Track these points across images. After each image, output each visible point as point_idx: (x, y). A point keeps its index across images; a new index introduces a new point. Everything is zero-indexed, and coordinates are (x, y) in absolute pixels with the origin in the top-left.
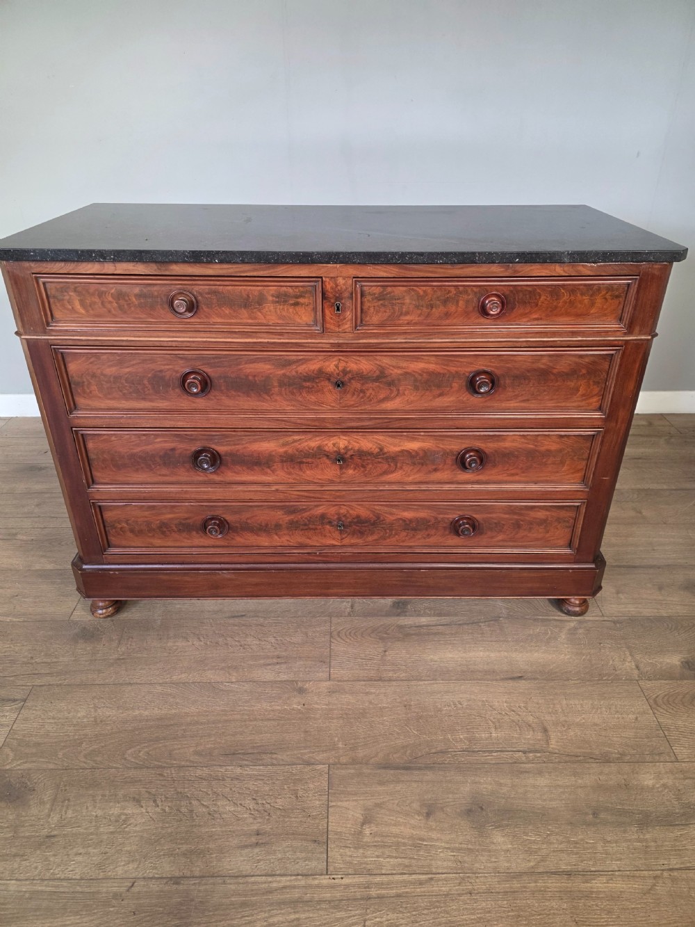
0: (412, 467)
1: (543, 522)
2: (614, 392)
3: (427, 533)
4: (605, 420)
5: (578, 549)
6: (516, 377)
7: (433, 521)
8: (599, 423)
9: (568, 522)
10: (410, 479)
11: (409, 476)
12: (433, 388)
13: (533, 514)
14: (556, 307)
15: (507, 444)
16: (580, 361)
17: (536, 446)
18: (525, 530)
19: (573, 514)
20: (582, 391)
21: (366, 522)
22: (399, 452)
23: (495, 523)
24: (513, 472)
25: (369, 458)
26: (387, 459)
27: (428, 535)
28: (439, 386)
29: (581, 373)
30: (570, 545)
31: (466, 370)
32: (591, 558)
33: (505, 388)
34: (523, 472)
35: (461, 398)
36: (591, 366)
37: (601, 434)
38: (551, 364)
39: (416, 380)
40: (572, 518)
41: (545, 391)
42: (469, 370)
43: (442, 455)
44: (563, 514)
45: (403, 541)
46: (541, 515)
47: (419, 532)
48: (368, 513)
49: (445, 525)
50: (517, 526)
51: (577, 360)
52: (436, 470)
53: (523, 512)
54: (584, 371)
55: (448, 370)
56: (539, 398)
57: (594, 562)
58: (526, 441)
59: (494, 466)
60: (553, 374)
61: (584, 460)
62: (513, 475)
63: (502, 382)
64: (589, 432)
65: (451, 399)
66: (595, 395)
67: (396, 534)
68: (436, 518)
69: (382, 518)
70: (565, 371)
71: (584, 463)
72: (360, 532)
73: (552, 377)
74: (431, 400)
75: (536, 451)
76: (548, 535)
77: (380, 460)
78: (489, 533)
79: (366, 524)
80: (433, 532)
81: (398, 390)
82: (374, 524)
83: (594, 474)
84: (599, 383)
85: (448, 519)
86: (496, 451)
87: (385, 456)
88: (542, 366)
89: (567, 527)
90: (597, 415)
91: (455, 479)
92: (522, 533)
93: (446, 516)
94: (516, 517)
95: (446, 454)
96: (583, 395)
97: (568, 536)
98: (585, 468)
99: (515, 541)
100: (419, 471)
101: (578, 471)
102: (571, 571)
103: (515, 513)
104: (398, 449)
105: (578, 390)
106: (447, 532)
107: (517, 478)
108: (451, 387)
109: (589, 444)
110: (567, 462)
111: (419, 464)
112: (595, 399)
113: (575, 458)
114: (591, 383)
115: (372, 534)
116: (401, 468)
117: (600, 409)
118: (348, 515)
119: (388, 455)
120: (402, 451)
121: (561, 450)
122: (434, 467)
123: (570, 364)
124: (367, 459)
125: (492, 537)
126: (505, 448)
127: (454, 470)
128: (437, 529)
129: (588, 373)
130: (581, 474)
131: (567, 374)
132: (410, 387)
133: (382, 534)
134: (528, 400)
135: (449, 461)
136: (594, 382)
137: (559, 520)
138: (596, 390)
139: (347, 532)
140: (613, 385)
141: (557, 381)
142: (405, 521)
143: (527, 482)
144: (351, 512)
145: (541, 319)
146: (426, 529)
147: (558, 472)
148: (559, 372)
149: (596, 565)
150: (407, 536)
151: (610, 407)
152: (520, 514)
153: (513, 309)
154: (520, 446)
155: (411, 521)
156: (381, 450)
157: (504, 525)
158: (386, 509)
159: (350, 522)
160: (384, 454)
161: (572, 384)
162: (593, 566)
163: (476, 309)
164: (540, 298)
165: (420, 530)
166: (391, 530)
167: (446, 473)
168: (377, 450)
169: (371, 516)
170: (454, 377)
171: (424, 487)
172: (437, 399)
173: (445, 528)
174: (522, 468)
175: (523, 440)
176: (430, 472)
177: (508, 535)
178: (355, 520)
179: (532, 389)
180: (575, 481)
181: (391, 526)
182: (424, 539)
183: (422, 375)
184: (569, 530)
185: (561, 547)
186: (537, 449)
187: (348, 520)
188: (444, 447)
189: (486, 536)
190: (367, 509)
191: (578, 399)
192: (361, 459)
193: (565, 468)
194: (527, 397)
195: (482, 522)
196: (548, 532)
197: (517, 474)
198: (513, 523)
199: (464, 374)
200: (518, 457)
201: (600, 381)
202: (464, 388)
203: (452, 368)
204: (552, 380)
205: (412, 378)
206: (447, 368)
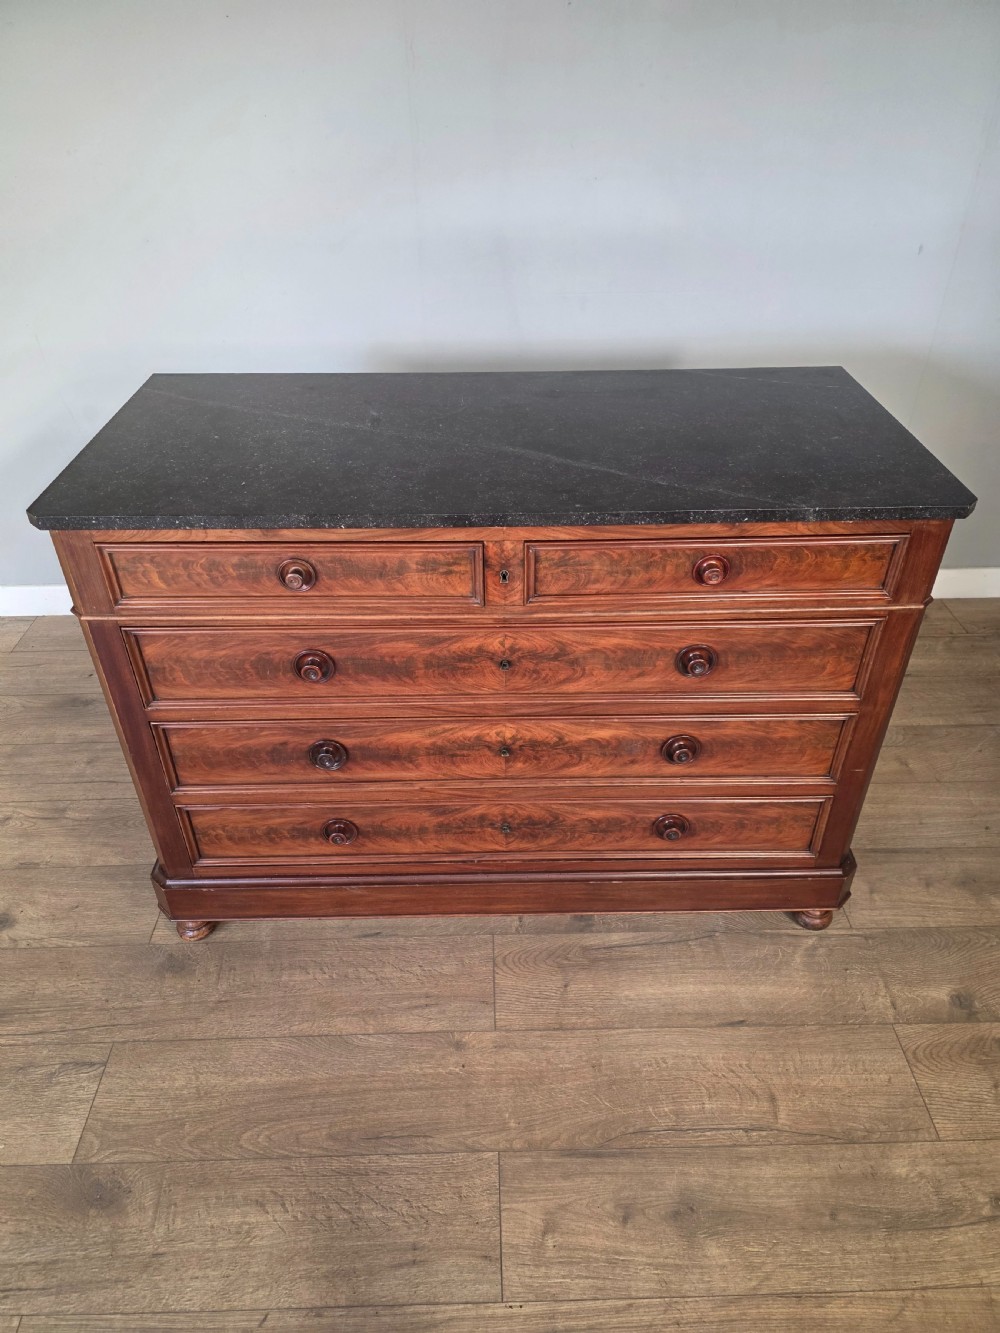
0: (601, 759)
1: (775, 820)
2: (872, 670)
3: (620, 835)
4: (860, 703)
5: (820, 853)
6: (742, 653)
7: (629, 821)
8: (852, 707)
9: (808, 820)
10: (599, 773)
11: (597, 769)
12: (631, 667)
13: (761, 812)
14: (797, 571)
15: (728, 731)
16: (828, 634)
17: (767, 733)
18: (750, 830)
19: (814, 812)
20: (829, 669)
21: (540, 823)
22: (585, 741)
23: (711, 823)
24: (735, 763)
25: (544, 748)
26: (568, 749)
28: (638, 665)
29: (829, 648)
30: (809, 848)
31: (675, 646)
32: (839, 864)
33: (726, 666)
34: (750, 764)
35: (668, 678)
36: (842, 641)
37: (854, 720)
38: (788, 638)
39: (607, 658)
40: (813, 817)
41: (780, 669)
42: (680, 645)
43: (642, 745)
44: (802, 811)
45: (588, 845)
46: (772, 813)
47: (610, 834)
48: (543, 812)
49: (644, 826)
50: (741, 825)
51: (824, 632)
52: (633, 762)
53: (748, 810)
54: (833, 646)
55: (651, 646)
56: (772, 677)
57: (841, 868)
58: (754, 728)
59: (711, 757)
60: (791, 649)
61: (830, 748)
62: (735, 767)
63: (723, 660)
64: (839, 717)
65: (654, 679)
66: (847, 673)
67: (580, 837)
68: (633, 818)
69: (561, 819)
70: (808, 645)
71: (831, 751)
72: (531, 835)
73: (790, 653)
74: (627, 682)
75: (768, 739)
76: (781, 836)
77: (559, 751)
78: (704, 835)
79: (540, 826)
80: (628, 834)
81: (584, 670)
82: (550, 825)
83: (843, 765)
84: (852, 659)
85: (649, 818)
86: (714, 739)
87: (566, 746)
88: (778, 641)
89: (806, 826)
90: (849, 697)
91: (659, 772)
92: (746, 834)
93: (647, 816)
94: (739, 816)
95: (646, 742)
96: (831, 673)
97: (808, 836)
98: (831, 758)
99: (738, 843)
100: (611, 763)
101: (822, 761)
102: (810, 879)
103: (738, 812)
104: (582, 738)
105: (824, 668)
106: (648, 834)
107: (741, 771)
108: (655, 666)
109: (837, 732)
110: (808, 752)
111: (611, 755)
112: (846, 679)
113: (819, 747)
114: (842, 659)
115: (549, 836)
116: (587, 760)
117: (853, 690)
118: (516, 816)
119: (569, 745)
120: (589, 740)
121: (800, 738)
122: (630, 758)
123: (814, 638)
124: (542, 751)
125: (707, 839)
126: (726, 736)
127: (657, 762)
128: (634, 830)
129: (839, 647)
130: (826, 765)
131: (810, 649)
132: (599, 666)
133: (561, 837)
134: (757, 681)
135: (652, 750)
136: (846, 657)
137: (795, 818)
138: (849, 667)
139: (514, 836)
140: (871, 664)
141: (796, 657)
142: (591, 821)
143: (755, 776)
144: (520, 812)
145: (776, 585)
146: (620, 831)
147: (795, 763)
148: (800, 647)
149: (843, 872)
150: (594, 839)
151: (867, 687)
152: (746, 813)
153: (739, 574)
154: (747, 734)
155: (600, 821)
156: (561, 739)
157: (723, 824)
158: (566, 807)
159: (518, 824)
160: (564, 744)
161: (816, 661)
162: (839, 873)
163: (689, 574)
164: (776, 561)
165: (611, 832)
166: (573, 832)
167: (647, 765)
168: (555, 739)
169: (547, 816)
170: (658, 654)
171: (616, 782)
172: (635, 680)
173: (645, 829)
174: (748, 759)
175: (750, 727)
176: (625, 764)
177: (728, 836)
178: (526, 822)
179: (763, 667)
180: (817, 773)
181: (573, 828)
182: (617, 841)
183: (615, 652)
184: (809, 829)
185: (797, 850)
186: (768, 736)
187: (516, 821)
188: (644, 735)
189: (699, 838)
190: (542, 808)
191: (826, 678)
192: (533, 750)
193: (805, 758)
194: (756, 677)
195: (694, 822)
196: (780, 832)
197: (741, 766)
198: (735, 823)
199: (672, 650)
200: (742, 746)
201: (854, 658)
202: (672, 666)
203: (656, 644)
204: (790, 657)
205: (603, 656)
206: (651, 644)
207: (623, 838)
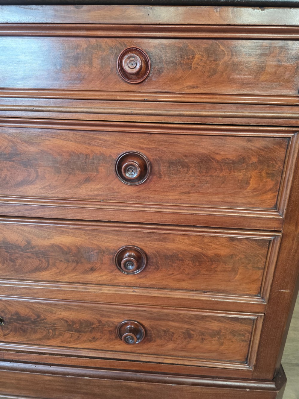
0: (66, 265)
1: (217, 333)
2: (292, 187)
3: (92, 336)
4: (283, 222)
5: (255, 366)
6: (172, 163)
7: (97, 324)
8: (274, 225)
9: (243, 335)
10: (66, 278)
11: (64, 274)
12: (77, 172)
13: (203, 325)
14: (215, 71)
15: (170, 244)
16: (249, 145)
17: (202, 248)
18: (196, 340)
19: (249, 328)
20: (253, 184)
21: (27, 320)
22: (49, 246)
23: (164, 331)
24: (178, 277)
25: (17, 251)
26: (36, 254)
27: (94, 338)
28: (83, 170)
29: (251, 162)
30: (246, 360)
31: (112, 151)
32: (270, 376)
33: (160, 176)
34: (190, 278)
35: (111, 186)
36: (262, 153)
37: (279, 240)
40: (249, 332)
41: (207, 182)
42: (115, 151)
43: (98, 253)
44: (238, 327)
45: (68, 342)
46: (215, 326)
47: (83, 334)
48: (28, 310)
49: (110, 329)
50: (188, 335)
52: (92, 270)
53: (192, 321)
54: (254, 159)
55: (91, 150)
56: (202, 190)
57: (273, 380)
58: (191, 243)
59: (157, 269)
60: (217, 162)
61: (259, 268)
62: (179, 280)
63: (156, 168)
64: (265, 236)
65: (99, 186)
66: (269, 190)
67: (60, 334)
68: (100, 322)
69: (42, 317)
70: (231, 158)
71: (260, 272)
72: (22, 329)
73: (216, 165)
74: (76, 187)
75: (204, 254)
76: (222, 348)
77: (29, 254)
78: (159, 341)
79: (27, 322)
80: (98, 335)
81: (37, 171)
82: (34, 322)
83: (271, 286)
84: (273, 175)
85: (113, 323)
86: (157, 252)
87: (34, 250)
88: (202, 151)
89: (243, 341)
90: (272, 215)
91: (115, 281)
92: (193, 344)
93: (110, 319)
94: (185, 326)
95: (101, 251)
96: (254, 190)
97: (245, 350)
98: (261, 279)
99: (187, 351)
100: (74, 270)
101: (254, 281)
102: (248, 390)
103: (186, 322)
104: (46, 243)
105: (248, 183)
106: (114, 337)
107: (184, 284)
108: (98, 171)
109: (264, 251)
110: (240, 271)
111: (73, 261)
112: (269, 196)
113: (250, 266)
114: (264, 175)
115: (35, 332)
116: (54, 265)
117: (276, 208)
118: (6, 311)
119: (36, 249)
120: (53, 246)
121: (231, 256)
122: (90, 266)
123: (236, 150)
124: (15, 253)
125: (162, 346)
126: (168, 249)
127: (112, 271)
128: (102, 332)
129: (260, 162)
130: (256, 286)
131: (234, 162)
132: (49, 169)
133: (45, 333)
134: (189, 193)
135: (107, 259)
136: (267, 173)
137: (233, 333)
138: (271, 184)
139: (8, 329)
140: (291, 178)
141: (222, 170)
142: (67, 322)
143: (196, 290)
144: (9, 308)
145: (197, 87)
146: (91, 332)
147: (229, 281)
148: (224, 159)
149: (276, 385)
150: (71, 337)
151: (288, 205)
152: (191, 324)
153: (160, 71)
154: (185, 248)
155: (73, 322)
156: (29, 243)
157: (173, 333)
158: (45, 307)
159: (10, 319)
160: (33, 248)
161: (240, 175)
162: (273, 386)
164: (193, 57)
165: (84, 332)
166: (54, 330)
167: (104, 273)
168: (23, 243)
169: (31, 313)
170: (99, 160)
171: (81, 288)
172: (84, 186)
173: (111, 332)
174: (188, 274)
175: (187, 241)
176: (86, 272)
177: (178, 344)
178: (15, 317)
179: (192, 178)
180: (250, 292)
181: (53, 326)
182: (90, 341)
183: (61, 155)
184: (245, 344)
185: (237, 362)
186: (204, 252)
187: (8, 316)
188: (98, 244)
189: (155, 344)
190: (26, 306)
191: (249, 194)
192: (8, 252)
193: (238, 277)
194: (187, 190)
195: (150, 329)
196: (222, 344)
197: (184, 280)
198: (183, 333)
199: (110, 156)
200: (182, 261)
201: (275, 173)
202: (114, 173)
203: (96, 148)
204: (216, 169)
205: (51, 158)
206: (90, 148)
207: (94, 339)
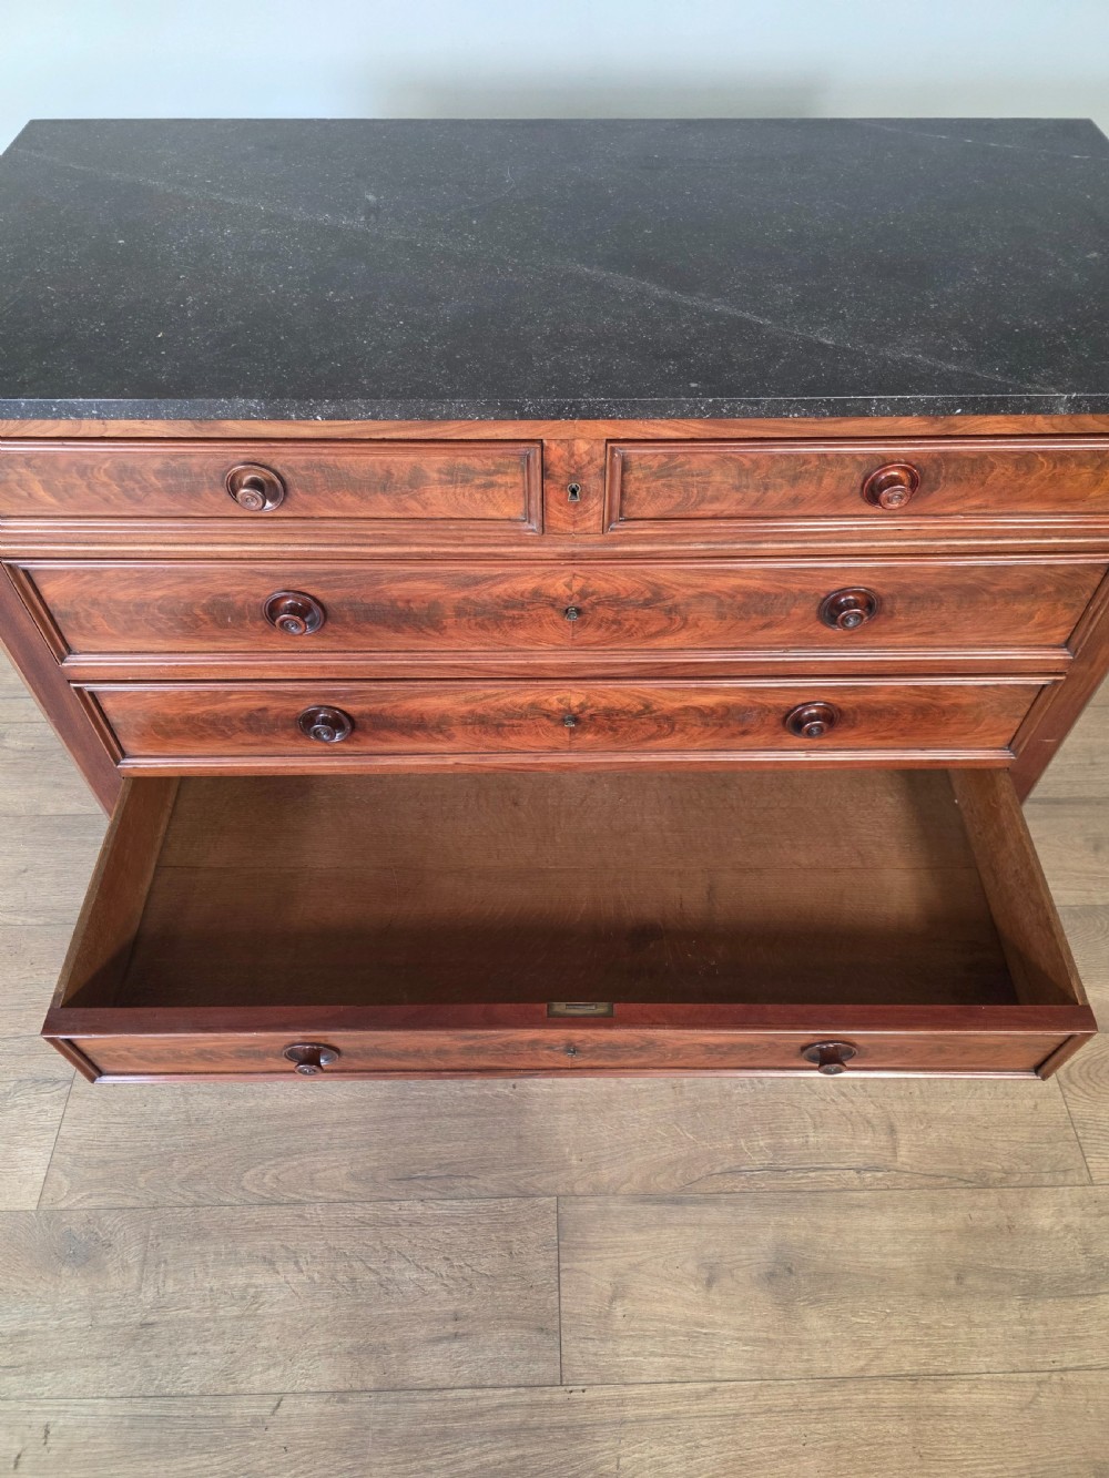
0: (702, 730)
2: (1100, 620)
4: (1072, 663)
6: (917, 598)
8: (1059, 667)
10: (697, 745)
11: (695, 741)
12: (754, 616)
15: (881, 697)
16: (1046, 573)
17: (934, 699)
20: (1038, 618)
22: (681, 709)
24: (883, 734)
26: (654, 719)
28: (764, 614)
29: (1044, 591)
31: (821, 588)
33: (891, 615)
34: (903, 735)
35: (805, 630)
36: (1065, 581)
38: (988, 578)
39: (721, 603)
41: (967, 619)
42: (829, 587)
43: (759, 713)
51: (1042, 571)
52: (744, 733)
54: (1051, 589)
55: (786, 589)
56: (954, 629)
58: (917, 692)
59: (852, 727)
60: (989, 592)
61: (1017, 717)
62: (884, 738)
63: (888, 607)
65: (787, 631)
66: (1062, 624)
70: (1014, 587)
71: (1017, 722)
73: (987, 597)
74: (747, 634)
75: (934, 706)
77: (643, 720)
81: (686, 620)
84: (1074, 606)
86: (860, 706)
87: (654, 715)
88: (971, 582)
90: (1059, 655)
91: (777, 745)
95: (765, 710)
96: (1040, 624)
98: (1016, 729)
100: (714, 734)
101: (1004, 731)
104: (677, 705)
105: (1031, 617)
107: (890, 742)
108: (788, 614)
109: (1032, 698)
110: (986, 721)
111: (715, 725)
112: (1060, 630)
113: (1005, 714)
114: (1060, 606)
116: (682, 731)
117: (1066, 646)
119: (659, 713)
120: (686, 709)
121: (980, 705)
122: (741, 729)
123: (1025, 579)
124: (621, 720)
126: (877, 702)
127: (777, 733)
129: (1058, 591)
130: (1008, 736)
131: (1016, 593)
132: (709, 615)
134: (932, 633)
135: (772, 720)
136: (1065, 604)
138: (1068, 616)
140: (1102, 611)
141: (995, 603)
143: (908, 749)
145: (987, 507)
147: (965, 734)
148: (1002, 590)
151: (1087, 642)
153: (932, 490)
154: (905, 699)
156: (647, 707)
160: (651, 712)
161: (1022, 608)
163: (858, 490)
164: (992, 471)
167: (763, 736)
168: (640, 707)
170: (796, 599)
171: (719, 756)
172: (760, 632)
174: (901, 730)
175: (912, 693)
176: (733, 736)
179: (945, 615)
180: (994, 746)
183: (734, 596)
186: (935, 702)
188: (763, 702)
191: (1029, 630)
193: (980, 728)
194: (930, 629)
197: (891, 738)
199: (816, 594)
200: (897, 714)
201: (1078, 603)
202: (814, 615)
203: (794, 586)
204: (986, 603)
205: (715, 602)
206: (787, 586)
